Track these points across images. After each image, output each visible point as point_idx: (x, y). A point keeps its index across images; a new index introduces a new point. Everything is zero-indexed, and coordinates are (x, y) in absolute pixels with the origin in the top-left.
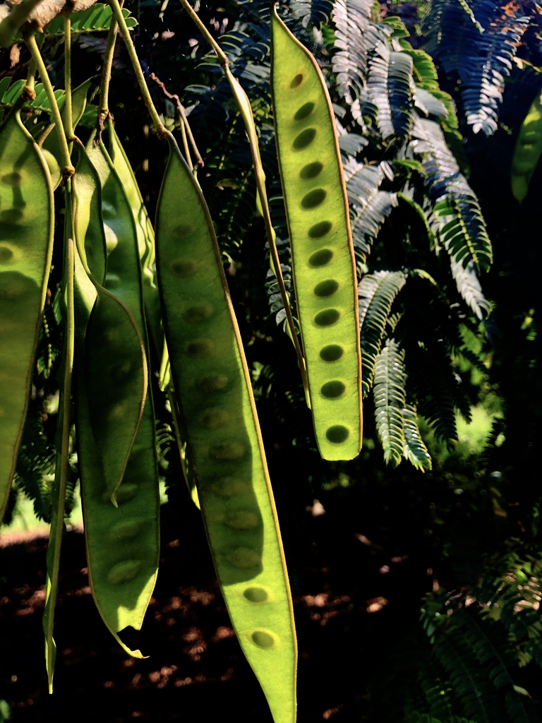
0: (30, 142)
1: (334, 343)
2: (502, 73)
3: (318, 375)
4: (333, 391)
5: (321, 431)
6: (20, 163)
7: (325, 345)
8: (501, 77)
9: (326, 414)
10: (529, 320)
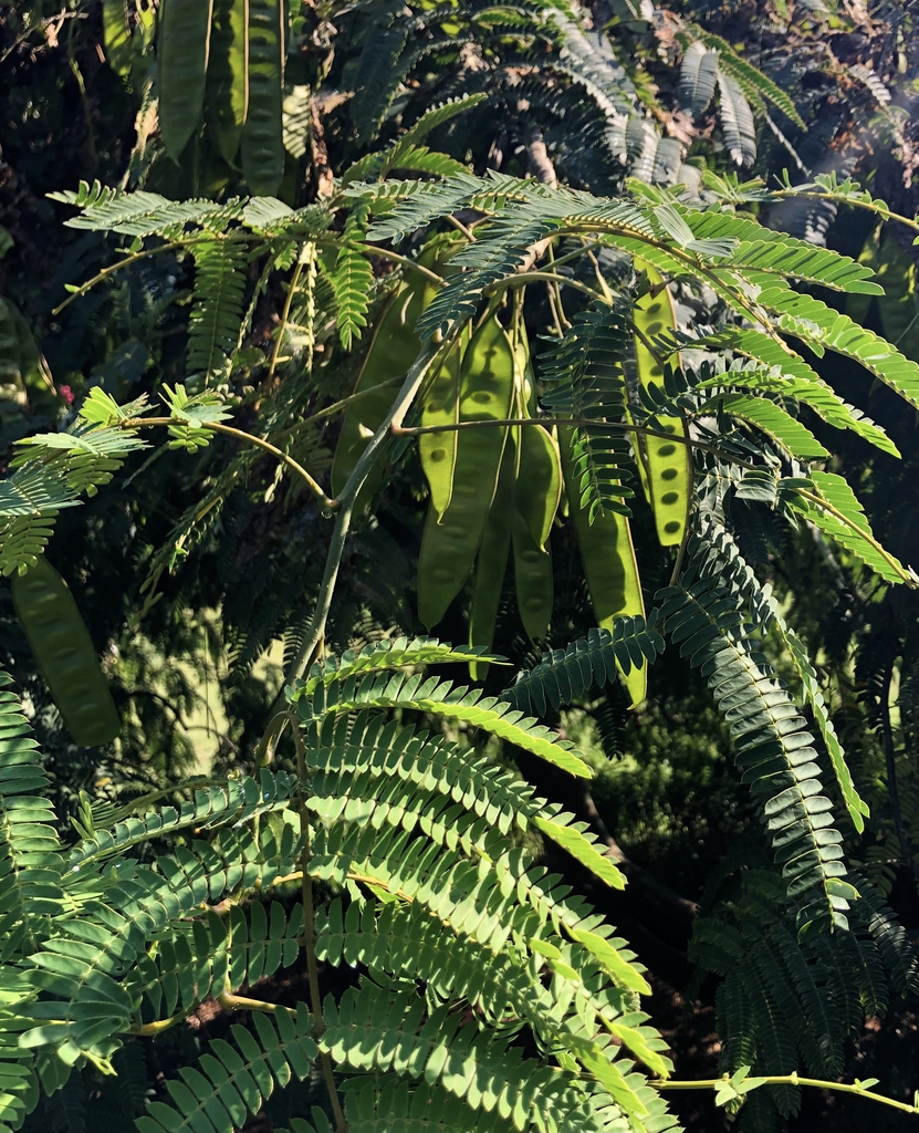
0: (501, 331)
1: (671, 467)
2: (827, 218)
3: (660, 489)
4: (670, 499)
5: (661, 524)
6: (493, 343)
7: (665, 469)
8: (826, 223)
9: (664, 515)
10: (868, 471)
